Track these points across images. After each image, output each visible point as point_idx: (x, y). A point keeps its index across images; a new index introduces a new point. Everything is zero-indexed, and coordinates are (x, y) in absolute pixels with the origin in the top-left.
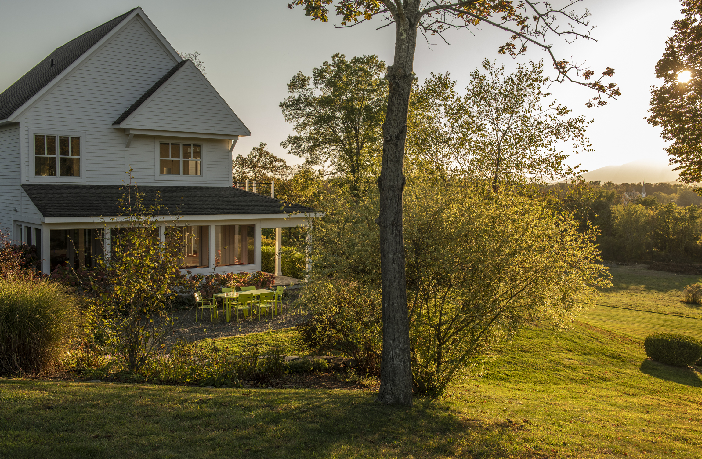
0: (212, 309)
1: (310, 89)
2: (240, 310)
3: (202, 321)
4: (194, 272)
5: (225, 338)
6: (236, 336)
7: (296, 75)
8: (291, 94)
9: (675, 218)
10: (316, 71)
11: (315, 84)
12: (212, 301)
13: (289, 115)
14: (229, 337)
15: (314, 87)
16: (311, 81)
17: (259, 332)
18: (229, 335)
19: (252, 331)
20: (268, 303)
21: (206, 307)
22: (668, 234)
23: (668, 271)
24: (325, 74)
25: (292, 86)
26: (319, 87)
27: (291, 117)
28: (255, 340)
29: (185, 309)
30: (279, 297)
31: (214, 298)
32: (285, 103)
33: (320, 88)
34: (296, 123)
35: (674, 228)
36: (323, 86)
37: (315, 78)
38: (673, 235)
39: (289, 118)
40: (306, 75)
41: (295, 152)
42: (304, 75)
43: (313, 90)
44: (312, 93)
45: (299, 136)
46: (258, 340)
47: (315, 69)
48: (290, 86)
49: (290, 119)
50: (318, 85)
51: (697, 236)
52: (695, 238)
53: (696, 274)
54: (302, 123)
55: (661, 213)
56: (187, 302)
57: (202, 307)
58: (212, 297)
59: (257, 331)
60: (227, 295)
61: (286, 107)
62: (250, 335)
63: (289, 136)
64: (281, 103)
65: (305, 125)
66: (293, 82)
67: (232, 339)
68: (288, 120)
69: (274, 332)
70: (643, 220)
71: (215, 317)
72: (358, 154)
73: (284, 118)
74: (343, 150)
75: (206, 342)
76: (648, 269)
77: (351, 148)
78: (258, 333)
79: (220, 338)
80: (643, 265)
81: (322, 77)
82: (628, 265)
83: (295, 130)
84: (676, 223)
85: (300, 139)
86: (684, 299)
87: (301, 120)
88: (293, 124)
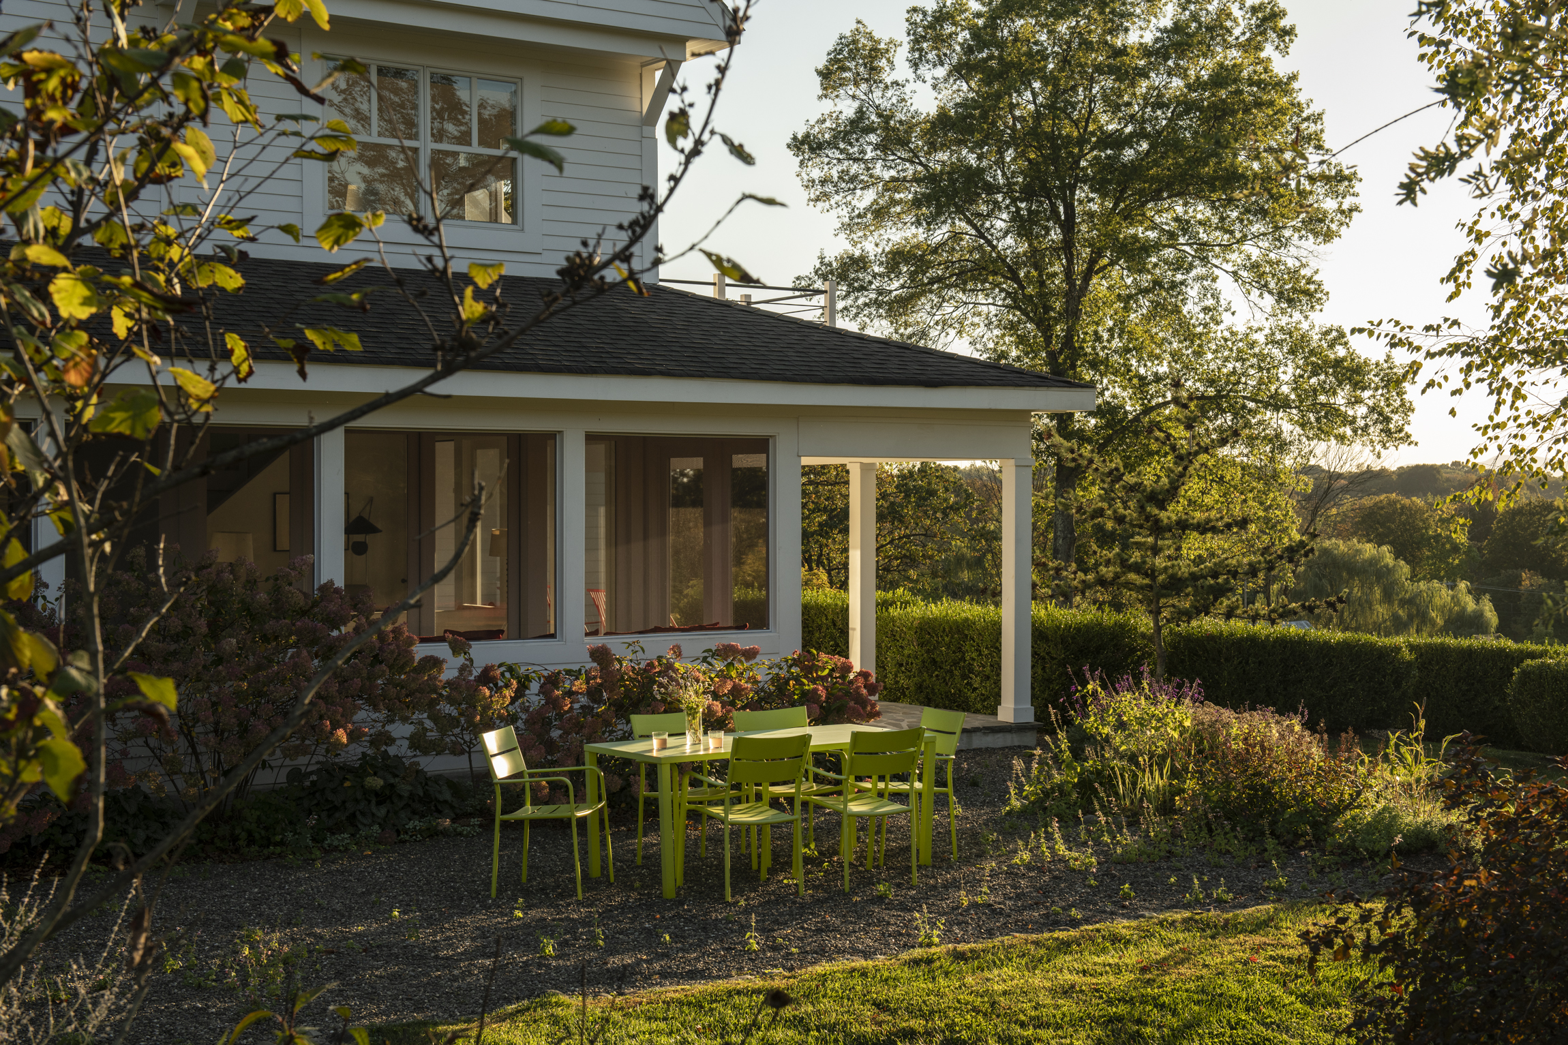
0: (582, 822)
1: (896, 83)
2: (739, 830)
3: (527, 894)
4: (484, 654)
5: (673, 991)
6: (739, 982)
7: (848, 34)
8: (827, 106)
10: (918, 18)
11: (915, 65)
12: (578, 778)
13: (823, 182)
14: (699, 988)
15: (912, 76)
16: (902, 55)
17: (867, 955)
18: (694, 975)
19: (822, 953)
20: (881, 795)
21: (544, 812)
24: (949, 29)
25: (830, 77)
26: (928, 77)
27: (829, 188)
28: (868, 1012)
29: (434, 833)
30: (940, 769)
31: (590, 766)
32: (807, 135)
33: (930, 82)
34: (844, 212)
36: (941, 72)
37: (916, 41)
39: (822, 191)
40: (882, 33)
41: (846, 308)
42: (876, 35)
43: (908, 89)
44: (903, 100)
45: (857, 253)
46: (881, 1006)
47: (915, 10)
48: (825, 74)
49: (826, 196)
50: (924, 70)
54: (867, 210)
56: (447, 795)
57: (528, 811)
58: (579, 761)
59: (854, 951)
60: (663, 746)
61: (812, 150)
62: (823, 978)
63: (822, 258)
64: (795, 138)
65: (880, 213)
66: (837, 61)
67: (714, 998)
68: (817, 199)
69: (959, 956)
71: (595, 871)
72: (1072, 313)
73: (805, 195)
74: (1017, 301)
75: (555, 1021)
77: (1044, 295)
78: (860, 963)
79: (643, 996)
81: (940, 41)
83: (842, 236)
85: (860, 263)
87: (866, 198)
88: (834, 213)
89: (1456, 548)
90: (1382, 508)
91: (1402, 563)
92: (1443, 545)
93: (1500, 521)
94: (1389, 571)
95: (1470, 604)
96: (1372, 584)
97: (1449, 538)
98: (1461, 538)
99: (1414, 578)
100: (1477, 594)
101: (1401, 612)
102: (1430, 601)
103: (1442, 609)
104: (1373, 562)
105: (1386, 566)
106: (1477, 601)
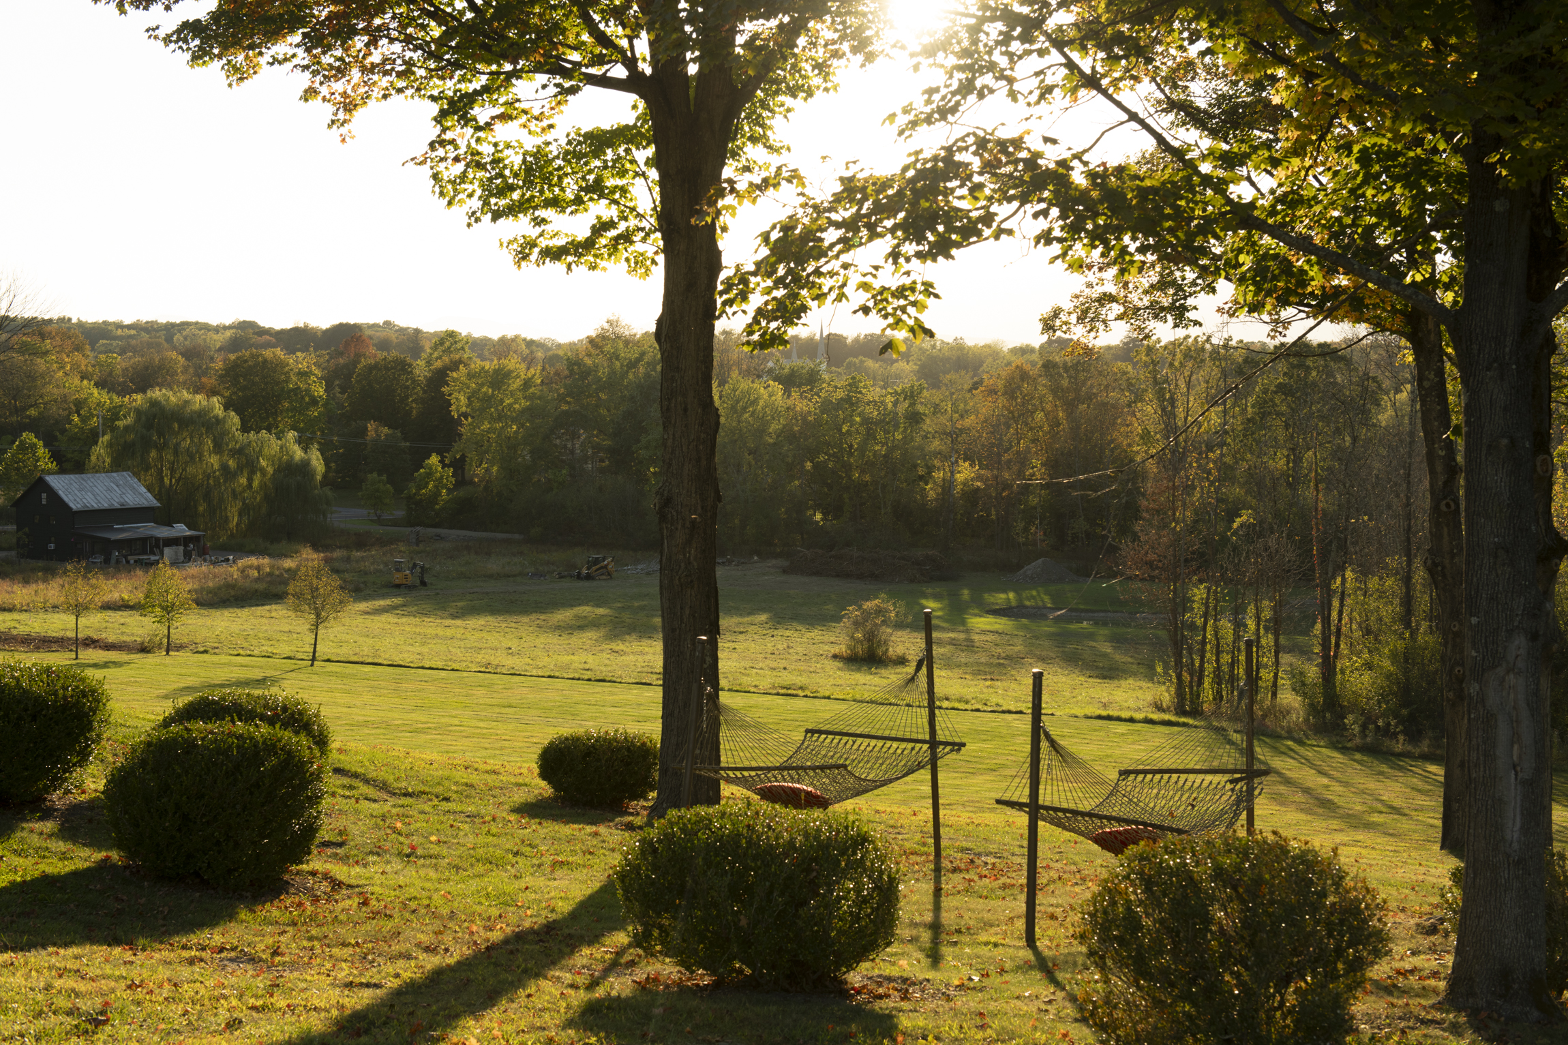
9: (866, 421)
22: (848, 468)
23: (838, 576)
35: (862, 449)
38: (863, 472)
51: (929, 473)
52: (921, 478)
53: (912, 581)
55: (827, 406)
70: (774, 427)
76: (785, 571)
80: (774, 562)
82: (730, 562)
84: (870, 435)
86: (842, 649)
89: (314, 401)
90: (246, 361)
91: (232, 414)
92: (303, 398)
93: (359, 375)
94: (218, 421)
95: (298, 453)
96: (201, 435)
97: (308, 391)
98: (320, 391)
99: (245, 429)
100: (304, 443)
101: (231, 463)
102: (260, 451)
103: (270, 459)
104: (202, 414)
105: (216, 417)
106: (305, 450)
